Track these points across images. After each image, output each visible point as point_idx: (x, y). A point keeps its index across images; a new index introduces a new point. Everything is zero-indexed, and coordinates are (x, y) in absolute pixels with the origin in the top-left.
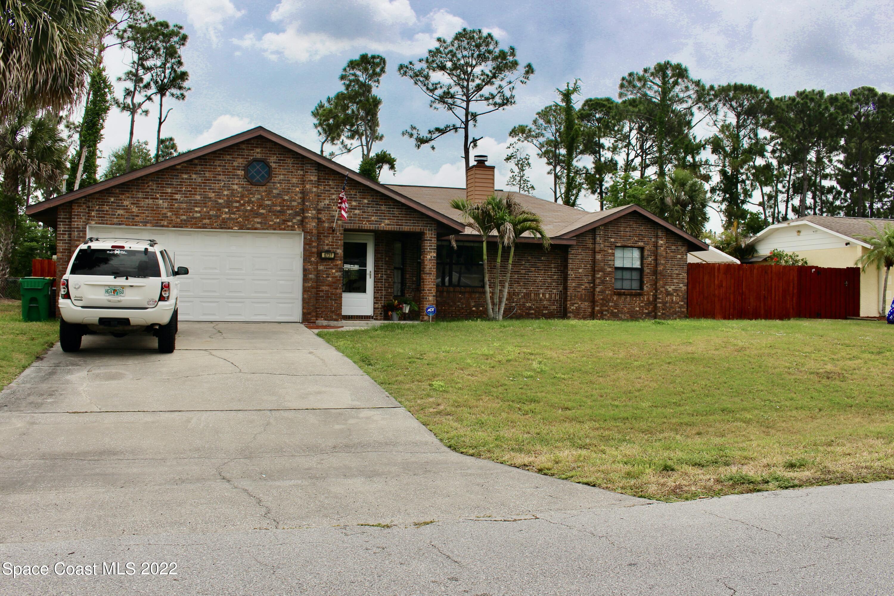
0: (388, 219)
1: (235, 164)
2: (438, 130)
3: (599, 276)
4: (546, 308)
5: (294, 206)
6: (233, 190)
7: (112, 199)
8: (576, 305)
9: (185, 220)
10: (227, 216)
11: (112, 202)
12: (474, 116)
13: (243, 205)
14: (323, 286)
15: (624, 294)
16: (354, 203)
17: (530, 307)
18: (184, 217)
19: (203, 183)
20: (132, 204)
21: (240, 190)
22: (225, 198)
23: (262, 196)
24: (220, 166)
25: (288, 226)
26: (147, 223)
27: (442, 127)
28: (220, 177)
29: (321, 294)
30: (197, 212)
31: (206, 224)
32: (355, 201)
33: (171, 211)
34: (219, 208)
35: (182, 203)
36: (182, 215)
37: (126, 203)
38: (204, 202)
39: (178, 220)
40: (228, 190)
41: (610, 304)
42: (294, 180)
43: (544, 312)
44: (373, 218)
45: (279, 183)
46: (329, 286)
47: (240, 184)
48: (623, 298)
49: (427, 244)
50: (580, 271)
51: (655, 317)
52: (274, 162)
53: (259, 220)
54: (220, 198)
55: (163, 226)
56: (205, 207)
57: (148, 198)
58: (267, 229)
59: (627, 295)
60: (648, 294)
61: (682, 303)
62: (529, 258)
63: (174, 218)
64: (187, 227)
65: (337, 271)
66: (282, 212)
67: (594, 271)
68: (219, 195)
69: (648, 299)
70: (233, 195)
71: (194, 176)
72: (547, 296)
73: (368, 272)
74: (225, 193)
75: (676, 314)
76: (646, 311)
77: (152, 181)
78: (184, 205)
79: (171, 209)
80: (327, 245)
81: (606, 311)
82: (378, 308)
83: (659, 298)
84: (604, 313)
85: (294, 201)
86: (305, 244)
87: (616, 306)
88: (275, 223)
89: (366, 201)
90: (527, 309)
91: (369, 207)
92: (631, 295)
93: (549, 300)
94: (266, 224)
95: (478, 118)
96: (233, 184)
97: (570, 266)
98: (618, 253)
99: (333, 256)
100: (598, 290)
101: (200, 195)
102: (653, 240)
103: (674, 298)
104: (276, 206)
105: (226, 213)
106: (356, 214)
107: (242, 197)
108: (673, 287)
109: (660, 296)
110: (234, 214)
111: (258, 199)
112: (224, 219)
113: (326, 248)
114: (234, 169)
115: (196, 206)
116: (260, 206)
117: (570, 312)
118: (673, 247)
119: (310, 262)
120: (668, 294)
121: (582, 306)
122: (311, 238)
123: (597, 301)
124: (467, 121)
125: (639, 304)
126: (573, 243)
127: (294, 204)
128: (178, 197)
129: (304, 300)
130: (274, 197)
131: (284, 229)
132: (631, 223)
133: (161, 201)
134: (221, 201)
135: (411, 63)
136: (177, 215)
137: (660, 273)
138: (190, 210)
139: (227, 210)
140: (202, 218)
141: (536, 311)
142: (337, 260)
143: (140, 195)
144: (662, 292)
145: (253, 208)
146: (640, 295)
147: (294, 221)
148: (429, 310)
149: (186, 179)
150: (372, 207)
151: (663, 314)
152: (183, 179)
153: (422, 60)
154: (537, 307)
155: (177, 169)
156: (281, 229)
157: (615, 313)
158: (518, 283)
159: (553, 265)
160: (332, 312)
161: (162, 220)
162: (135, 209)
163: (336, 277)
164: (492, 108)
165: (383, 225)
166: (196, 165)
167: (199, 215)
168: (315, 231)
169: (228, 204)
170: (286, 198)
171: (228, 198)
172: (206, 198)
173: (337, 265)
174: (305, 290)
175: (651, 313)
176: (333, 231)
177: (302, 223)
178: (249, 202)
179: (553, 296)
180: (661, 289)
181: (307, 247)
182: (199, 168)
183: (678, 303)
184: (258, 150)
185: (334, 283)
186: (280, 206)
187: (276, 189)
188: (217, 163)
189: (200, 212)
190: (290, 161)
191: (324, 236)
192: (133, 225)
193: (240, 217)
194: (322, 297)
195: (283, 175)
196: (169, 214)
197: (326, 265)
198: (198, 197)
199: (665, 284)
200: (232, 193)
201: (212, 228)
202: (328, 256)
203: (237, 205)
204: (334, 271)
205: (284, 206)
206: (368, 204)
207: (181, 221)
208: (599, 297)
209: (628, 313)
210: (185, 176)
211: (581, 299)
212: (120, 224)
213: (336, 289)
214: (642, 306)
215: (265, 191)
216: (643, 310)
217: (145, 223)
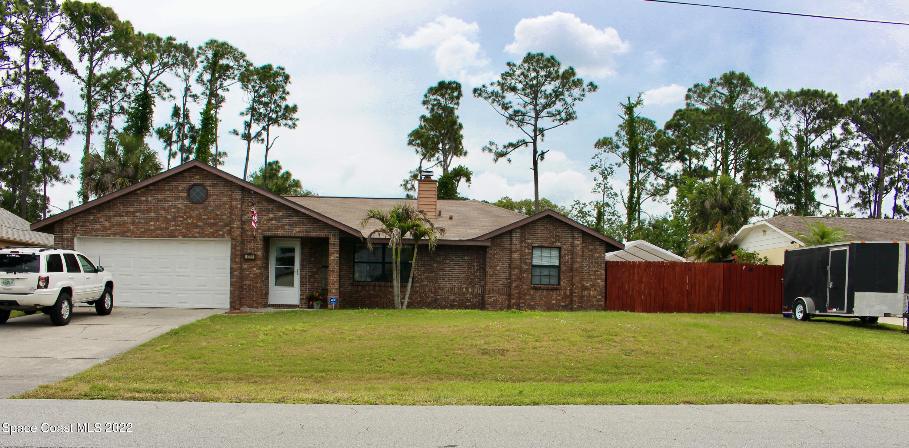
0: (299, 228)
1: (180, 188)
2: (511, 145)
3: (515, 273)
4: (469, 300)
5: (224, 219)
6: (179, 208)
7: (92, 218)
8: (494, 298)
9: (143, 232)
10: (174, 228)
11: (92, 220)
12: (542, 131)
13: (186, 219)
14: (246, 281)
15: (540, 289)
16: (271, 216)
17: (454, 299)
18: (143, 230)
19: (157, 203)
20: (106, 220)
21: (183, 208)
22: (173, 214)
23: (200, 212)
24: (168, 190)
25: (220, 235)
26: (116, 234)
27: (514, 142)
28: (170, 199)
29: (245, 287)
30: (151, 225)
31: (158, 234)
32: (272, 214)
33: (133, 225)
34: (168, 221)
35: (141, 219)
36: (141, 228)
37: (101, 220)
38: (156, 219)
39: (138, 232)
40: (175, 208)
41: (527, 297)
42: (225, 199)
43: (467, 304)
44: (286, 227)
45: (213, 202)
46: (251, 280)
47: (183, 203)
48: (540, 292)
49: (331, 246)
50: (498, 268)
51: (572, 310)
52: (210, 186)
53: (197, 230)
54: (168, 215)
55: (127, 236)
56: (158, 221)
57: (117, 216)
58: (204, 237)
59: (543, 289)
60: (565, 289)
61: (600, 297)
62: (453, 258)
63: (135, 230)
64: (144, 237)
65: (257, 269)
66: (215, 224)
67: (510, 268)
68: (168, 212)
69: (565, 293)
70: (178, 211)
71: (150, 199)
72: (470, 290)
73: (295, 270)
74: (173, 210)
75: (593, 307)
76: (563, 304)
77: (120, 203)
78: (142, 221)
79: (133, 223)
80: (250, 249)
81: (523, 303)
82: (303, 299)
83: (575, 293)
84: (521, 305)
85: (224, 215)
86: (232, 248)
87: (533, 299)
88: (210, 232)
89: (281, 214)
90: (451, 301)
91: (283, 218)
92: (547, 289)
93: (472, 294)
94: (202, 233)
95: (545, 132)
96: (179, 204)
97: (488, 264)
98: (537, 253)
99: (253, 257)
100: (514, 285)
101: (154, 212)
102: (570, 240)
103: (592, 293)
104: (210, 219)
105: (173, 226)
106: (272, 224)
107: (185, 213)
108: (590, 283)
109: (577, 291)
110: (179, 226)
111: (197, 214)
112: (171, 230)
113: (249, 251)
114: (180, 192)
115: (151, 221)
116: (199, 219)
117: (488, 304)
118: (591, 247)
119: (235, 262)
120: (584, 288)
121: (500, 299)
122: (236, 244)
123: (513, 295)
124: (536, 136)
125: (556, 297)
126: (488, 244)
127: (225, 217)
128: (138, 214)
129: (231, 291)
130: (209, 213)
131: (216, 237)
132: (548, 226)
133: (126, 218)
134: (169, 217)
135: (484, 86)
136: (137, 228)
137: (575, 270)
138: (147, 224)
139: (174, 223)
140: (155, 230)
141: (459, 303)
142: (258, 260)
143: (111, 214)
144: (578, 287)
145: (193, 222)
146: (556, 289)
147: (224, 230)
148: (332, 300)
149: (144, 201)
150: (285, 218)
151: (578, 306)
152: (142, 201)
153: (494, 83)
154: (460, 300)
155: (138, 194)
156: (214, 237)
157: (532, 305)
158: (443, 279)
159: (475, 264)
160: (253, 301)
161: (127, 232)
162: (107, 225)
163: (257, 274)
164: (557, 123)
165: (294, 232)
166: (151, 190)
167: (153, 227)
168: (239, 238)
169: (175, 219)
170: (218, 213)
171: (175, 215)
172: (158, 215)
173: (258, 265)
174: (232, 284)
175: (568, 305)
176: (255, 238)
177: (230, 232)
178: (191, 217)
179: (476, 290)
180: (577, 284)
181: (233, 250)
182: (153, 192)
183: (595, 297)
184: (198, 177)
185: (255, 278)
186: (214, 219)
187: (210, 206)
188: (167, 188)
189: (154, 225)
190: (221, 185)
191: (248, 242)
192: (106, 236)
193: (183, 228)
194: (246, 289)
195: (216, 195)
196: (132, 227)
197: (249, 265)
198: (153, 214)
199: (582, 280)
200: (178, 210)
201: (163, 237)
202: (250, 257)
203: (181, 219)
204: (255, 269)
205: (216, 219)
206: (282, 216)
207: (141, 232)
208: (514, 291)
209: (545, 305)
210: (143, 199)
211: (498, 293)
212: (97, 236)
213: (257, 283)
214: (559, 299)
215: (202, 208)
216: (559, 303)
217: (115, 234)
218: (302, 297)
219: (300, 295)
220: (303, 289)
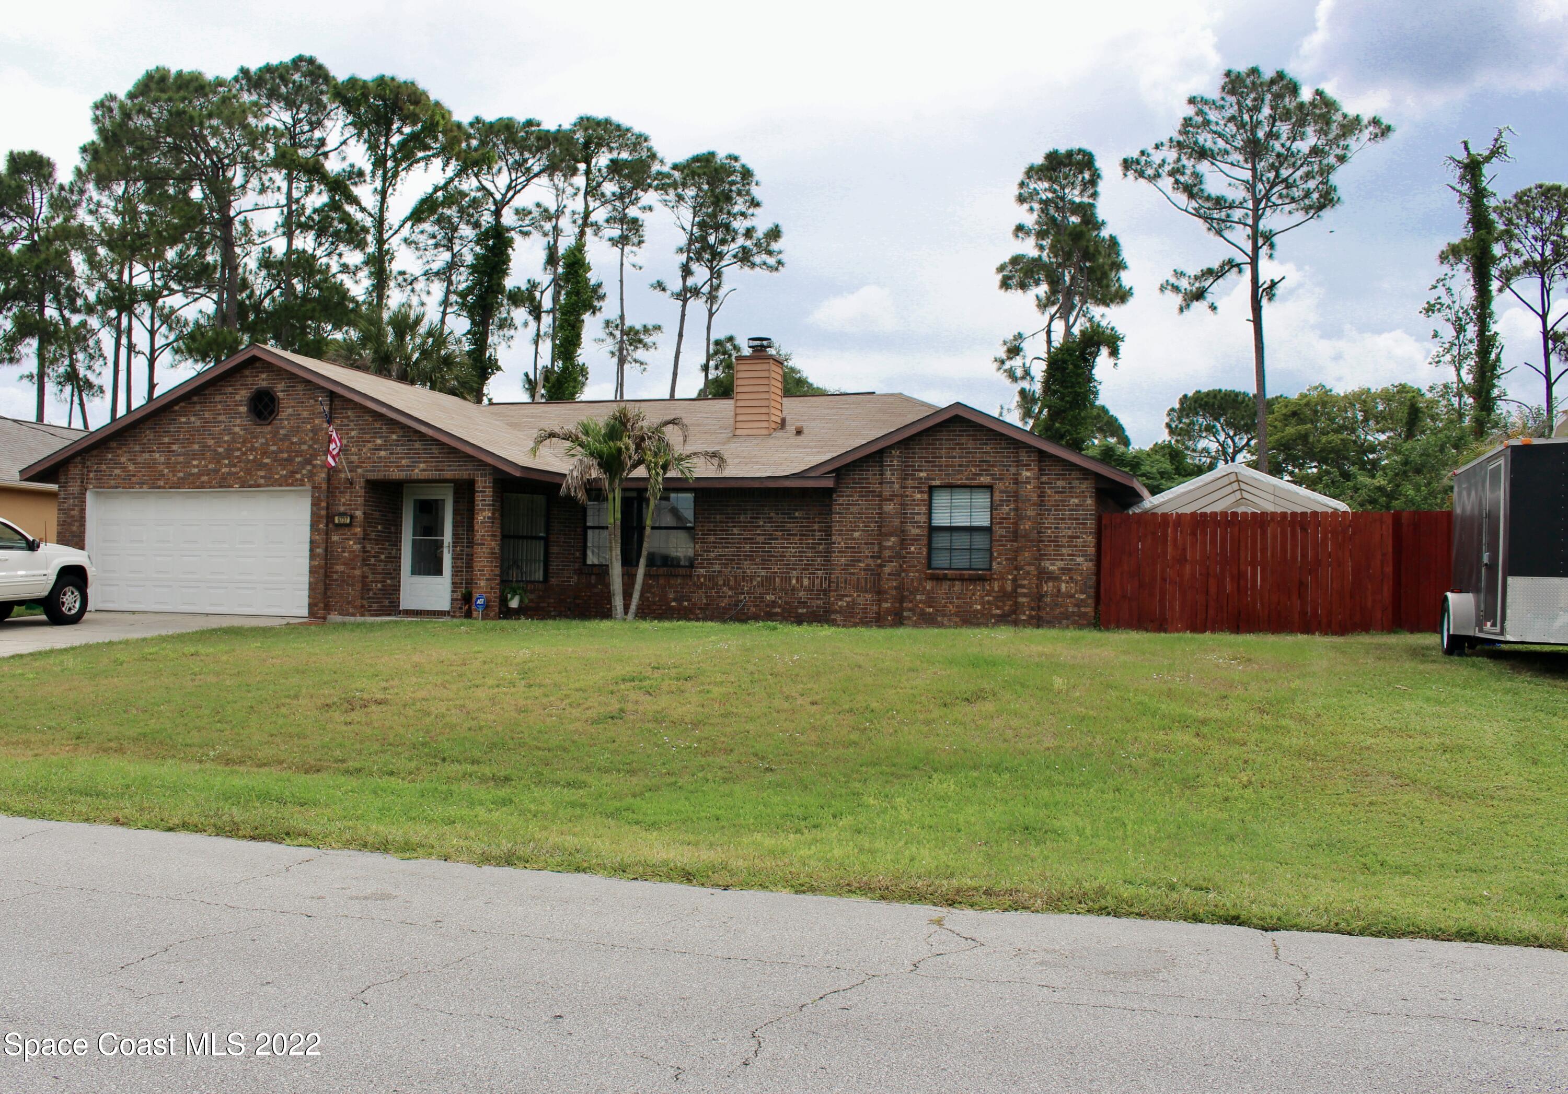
0: (424, 462)
1: (238, 398)
3: (890, 544)
4: (803, 604)
5: (303, 451)
6: (235, 433)
7: (110, 456)
8: (848, 599)
9: (182, 478)
10: (227, 470)
11: (110, 460)
12: (1269, 237)
13: (245, 454)
14: (337, 564)
15: (945, 578)
16: (379, 441)
17: (773, 602)
18: (181, 475)
19: (203, 427)
20: (129, 460)
21: (242, 433)
22: (226, 445)
23: (267, 440)
24: (220, 402)
25: (297, 480)
26: (143, 483)
28: (221, 418)
29: (335, 576)
30: (194, 466)
31: (203, 482)
32: (381, 437)
33: (167, 467)
34: (217, 458)
35: (179, 455)
36: (179, 471)
37: (123, 459)
38: (201, 455)
39: (175, 478)
40: (229, 434)
41: (918, 597)
42: (305, 414)
43: (800, 611)
44: (404, 462)
45: (287, 419)
46: (345, 564)
47: (242, 425)
48: (946, 585)
49: (479, 497)
50: (856, 535)
51: (1016, 623)
52: (282, 391)
53: (262, 473)
54: (220, 446)
55: (159, 487)
56: (204, 459)
57: (144, 452)
58: (272, 485)
59: (954, 580)
60: (1003, 579)
61: (1083, 597)
62: (772, 514)
63: (171, 476)
64: (184, 487)
65: (355, 543)
66: (290, 460)
67: (882, 534)
68: (219, 442)
69: (1002, 588)
70: (234, 440)
71: (193, 419)
72: (806, 582)
73: (446, 544)
74: (226, 438)
75: (1067, 619)
76: (998, 612)
77: (150, 428)
78: (181, 459)
79: (167, 464)
80: (344, 505)
81: (910, 610)
83: (1023, 586)
84: (905, 614)
85: (304, 443)
86: (313, 505)
87: (930, 601)
88: (281, 476)
89: (394, 437)
90: (767, 606)
91: (398, 445)
92: (962, 579)
93: (809, 590)
94: (270, 478)
96: (234, 426)
97: (836, 526)
98: (941, 500)
99: (348, 521)
100: (887, 570)
101: (198, 443)
102: (1013, 470)
103: (1063, 586)
104: (282, 452)
105: (226, 466)
106: (381, 457)
107: (244, 442)
108: (1060, 564)
109: (1026, 582)
110: (235, 466)
111: (262, 444)
112: (223, 474)
113: (342, 509)
114: (236, 405)
115: (194, 459)
116: (265, 453)
117: (836, 612)
118: (1060, 483)
119: (318, 530)
120: (1044, 576)
121: (860, 600)
122: (320, 496)
123: (885, 592)
124: (1256, 249)
125: (982, 597)
126: (829, 483)
127: (304, 447)
128: (175, 447)
129: (310, 584)
130: (281, 440)
131: (292, 485)
132: (964, 440)
133: (157, 455)
134: (221, 450)
135: (1143, 153)
136: (174, 472)
137: (1024, 536)
138: (187, 464)
139: (227, 462)
140: (200, 474)
141: (784, 609)
142: (356, 526)
143: (137, 448)
144: (1028, 573)
145: (256, 457)
146: (982, 579)
147: (304, 472)
148: (479, 602)
149: (185, 423)
150: (402, 445)
151: (1031, 617)
152: (181, 423)
153: (1163, 144)
154: (786, 603)
155: (175, 412)
156: (288, 485)
157: (930, 614)
158: (752, 559)
159: (816, 527)
160: (349, 603)
161: (159, 479)
162: (132, 467)
163: (354, 551)
165: (417, 470)
166: (195, 403)
167: (196, 470)
168: (324, 486)
169: (229, 454)
170: (295, 440)
171: (229, 446)
172: (205, 447)
173: (355, 534)
174: (312, 571)
175: (1009, 616)
176: (351, 484)
177: (311, 475)
178: (253, 449)
179: (817, 582)
180: (1027, 568)
181: (315, 508)
182: (198, 407)
183: (1072, 596)
184: (264, 376)
185: (351, 560)
186: (288, 452)
187: (283, 428)
188: (218, 398)
189: (197, 466)
190: (300, 387)
191: (340, 492)
192: (130, 488)
193: (241, 470)
194: (336, 580)
195: (293, 407)
196: (166, 471)
197: (342, 534)
198: (196, 447)
199: (1041, 557)
200: (233, 438)
201: (210, 487)
202: (342, 521)
203: (237, 453)
204: (351, 543)
205: (292, 452)
206: (397, 441)
207: (178, 479)
208: (889, 584)
209: (957, 614)
210: (183, 420)
211: (857, 588)
212: (117, 487)
213: (354, 568)
214: (988, 602)
215: (271, 432)
216: (990, 609)
217: (141, 484)
218: (455, 595)
219: (453, 591)
220: (457, 580)
